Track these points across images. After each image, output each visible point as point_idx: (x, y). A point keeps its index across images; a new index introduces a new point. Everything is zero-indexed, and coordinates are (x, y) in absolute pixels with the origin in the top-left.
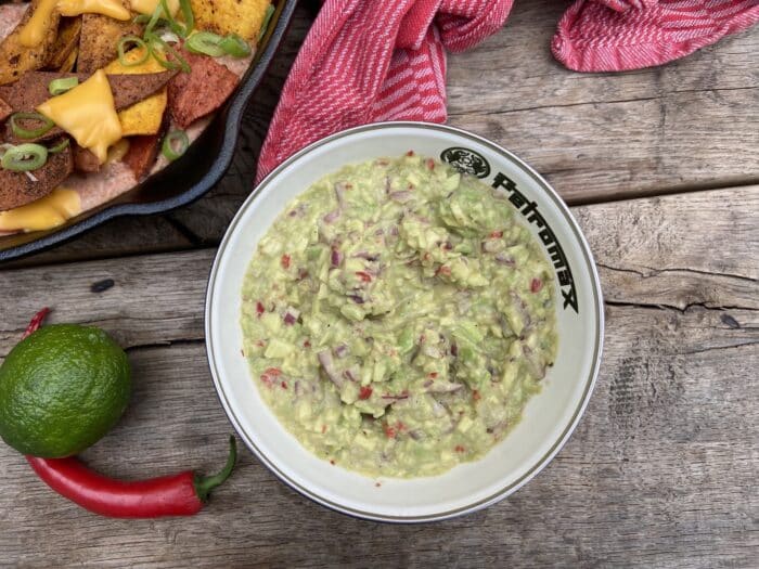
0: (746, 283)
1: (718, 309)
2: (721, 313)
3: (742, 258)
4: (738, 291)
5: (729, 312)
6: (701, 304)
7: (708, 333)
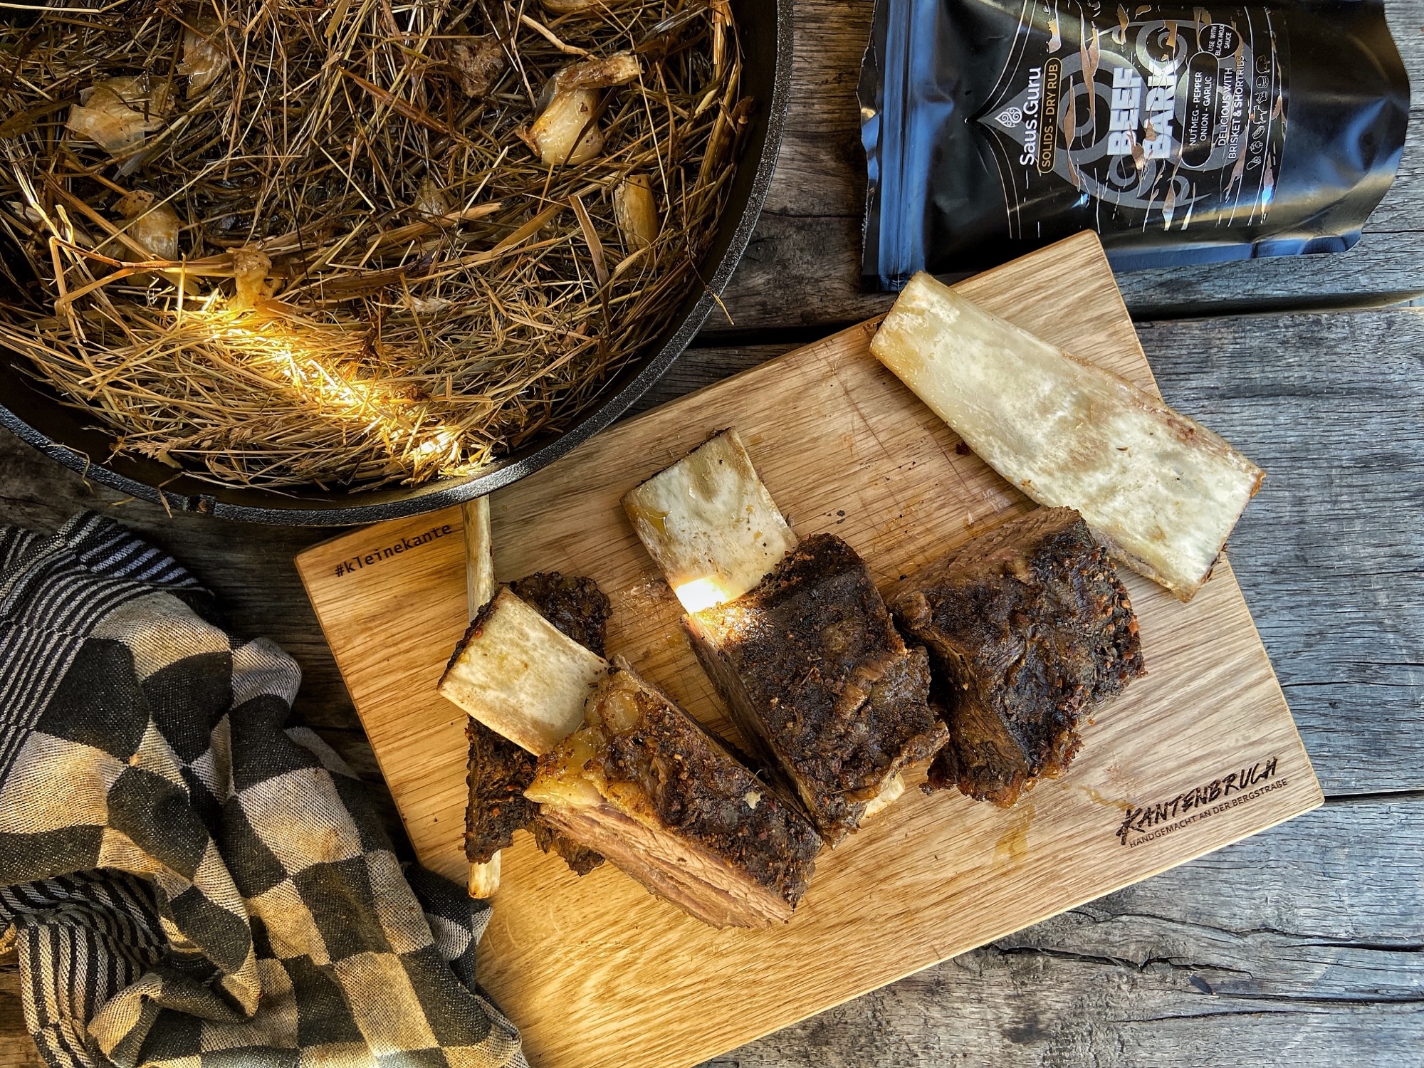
0: (1225, 937)
1: (1187, 967)
2: (1191, 974)
3: (1223, 904)
4: (1214, 946)
5: (1200, 973)
6: (1164, 961)
7: (1171, 997)
